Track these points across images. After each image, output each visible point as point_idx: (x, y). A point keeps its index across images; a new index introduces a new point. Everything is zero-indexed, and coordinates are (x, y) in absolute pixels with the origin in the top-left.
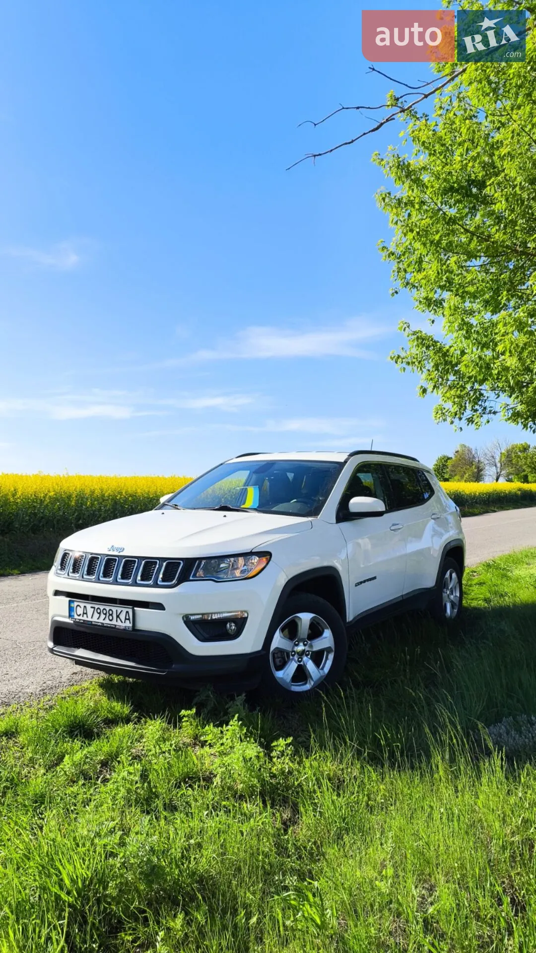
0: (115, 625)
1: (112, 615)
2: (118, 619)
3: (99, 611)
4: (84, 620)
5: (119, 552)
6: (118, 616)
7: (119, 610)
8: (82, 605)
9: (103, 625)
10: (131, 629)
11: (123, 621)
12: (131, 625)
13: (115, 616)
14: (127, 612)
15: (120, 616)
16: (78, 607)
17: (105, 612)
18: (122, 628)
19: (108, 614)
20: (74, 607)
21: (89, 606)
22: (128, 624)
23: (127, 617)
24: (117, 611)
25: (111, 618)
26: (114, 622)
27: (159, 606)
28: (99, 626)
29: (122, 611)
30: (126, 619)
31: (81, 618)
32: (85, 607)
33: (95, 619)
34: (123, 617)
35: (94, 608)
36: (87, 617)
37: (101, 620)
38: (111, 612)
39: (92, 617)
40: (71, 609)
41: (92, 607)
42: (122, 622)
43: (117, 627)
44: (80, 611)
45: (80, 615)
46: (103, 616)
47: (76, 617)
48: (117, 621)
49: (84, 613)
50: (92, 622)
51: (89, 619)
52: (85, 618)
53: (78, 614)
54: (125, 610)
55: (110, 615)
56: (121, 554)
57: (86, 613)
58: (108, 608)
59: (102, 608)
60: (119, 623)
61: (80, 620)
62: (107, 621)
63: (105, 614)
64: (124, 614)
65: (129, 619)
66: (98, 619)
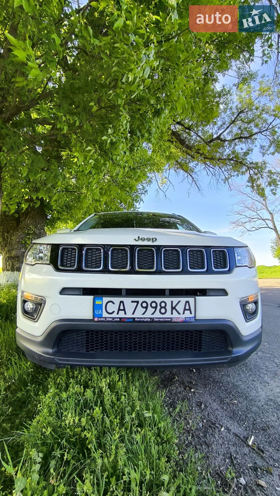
0: (171, 318)
1: (165, 307)
2: (174, 311)
3: (144, 305)
4: (120, 318)
5: (153, 242)
6: (173, 308)
7: (175, 300)
8: (117, 300)
9: (152, 320)
11: (181, 312)
12: (193, 315)
13: (169, 308)
14: (187, 302)
15: (176, 308)
17: (154, 305)
18: (180, 320)
19: (159, 307)
20: (102, 305)
21: (128, 301)
23: (187, 307)
24: (172, 302)
25: (163, 310)
26: (168, 315)
27: (223, 292)
28: (147, 322)
29: (179, 302)
30: (185, 309)
31: (114, 315)
32: (122, 302)
33: (139, 314)
34: (180, 308)
35: (138, 302)
36: (125, 314)
37: (149, 314)
38: (163, 305)
39: (133, 314)
40: (95, 307)
41: (132, 302)
42: (179, 314)
43: (173, 320)
45: (114, 312)
46: (150, 310)
47: (105, 315)
48: (172, 314)
49: (119, 310)
50: (134, 318)
52: (122, 314)
53: (110, 312)
54: (183, 300)
55: (161, 307)
56: (155, 244)
57: (124, 310)
58: (158, 300)
59: (149, 300)
60: (175, 315)
61: (114, 318)
62: (157, 315)
63: (156, 308)
65: (190, 309)
66: (144, 314)
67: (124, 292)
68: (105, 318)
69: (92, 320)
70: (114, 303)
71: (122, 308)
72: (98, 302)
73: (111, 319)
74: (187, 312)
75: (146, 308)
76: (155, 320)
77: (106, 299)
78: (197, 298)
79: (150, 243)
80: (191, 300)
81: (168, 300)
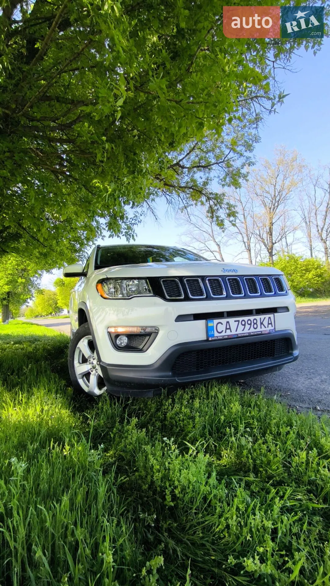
0: (261, 331)
1: (256, 324)
3: (243, 323)
4: (228, 336)
6: (262, 323)
7: (262, 317)
8: (224, 321)
10: (274, 331)
11: (266, 326)
12: (273, 328)
13: (259, 323)
14: (270, 318)
15: (264, 323)
16: (220, 324)
17: (249, 322)
19: (253, 324)
20: (213, 327)
22: (270, 328)
25: (255, 326)
26: (259, 329)
30: (269, 324)
31: (223, 334)
32: (228, 322)
34: (265, 323)
35: (238, 321)
38: (255, 321)
41: (235, 321)
43: (263, 332)
44: (221, 328)
46: (247, 326)
47: (216, 334)
49: (226, 329)
50: (237, 334)
51: (234, 332)
52: (228, 333)
53: (220, 331)
54: (267, 316)
55: (254, 324)
57: (230, 329)
59: (246, 318)
60: (263, 329)
62: (252, 330)
63: (250, 324)
64: (266, 321)
65: (271, 324)
66: (243, 330)
67: (225, 315)
68: (217, 337)
69: (207, 340)
70: (222, 324)
71: (228, 327)
72: (210, 324)
73: (221, 338)
74: (270, 326)
75: (245, 325)
76: (252, 334)
77: (216, 321)
78: (275, 314)
79: (234, 274)
80: (271, 316)
81: (258, 317)
